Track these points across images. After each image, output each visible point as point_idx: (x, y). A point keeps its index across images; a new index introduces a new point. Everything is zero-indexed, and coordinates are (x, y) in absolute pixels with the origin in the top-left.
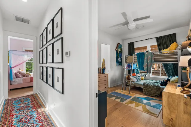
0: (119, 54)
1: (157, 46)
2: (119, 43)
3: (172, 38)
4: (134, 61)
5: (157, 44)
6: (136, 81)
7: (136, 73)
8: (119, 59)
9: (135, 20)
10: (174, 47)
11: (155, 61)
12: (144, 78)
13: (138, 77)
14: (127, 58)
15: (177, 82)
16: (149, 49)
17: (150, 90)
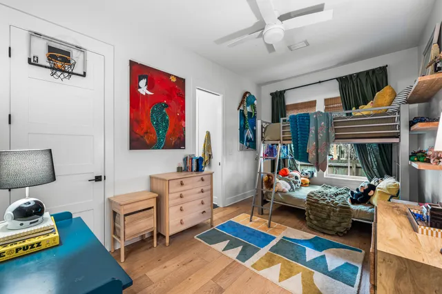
0: (247, 121)
1: (340, 101)
2: (247, 93)
3: (377, 79)
4: (282, 136)
5: (339, 95)
6: (287, 190)
7: (290, 168)
8: (249, 133)
9: (282, 18)
10: (388, 99)
11: (337, 138)
12: (308, 181)
13: (293, 179)
14: (266, 128)
15: (395, 194)
16: (320, 107)
17: (324, 216)
